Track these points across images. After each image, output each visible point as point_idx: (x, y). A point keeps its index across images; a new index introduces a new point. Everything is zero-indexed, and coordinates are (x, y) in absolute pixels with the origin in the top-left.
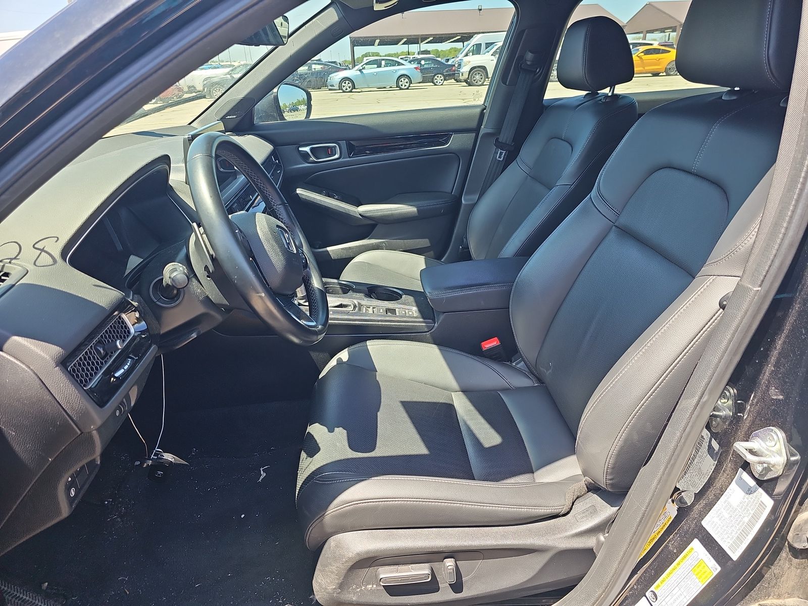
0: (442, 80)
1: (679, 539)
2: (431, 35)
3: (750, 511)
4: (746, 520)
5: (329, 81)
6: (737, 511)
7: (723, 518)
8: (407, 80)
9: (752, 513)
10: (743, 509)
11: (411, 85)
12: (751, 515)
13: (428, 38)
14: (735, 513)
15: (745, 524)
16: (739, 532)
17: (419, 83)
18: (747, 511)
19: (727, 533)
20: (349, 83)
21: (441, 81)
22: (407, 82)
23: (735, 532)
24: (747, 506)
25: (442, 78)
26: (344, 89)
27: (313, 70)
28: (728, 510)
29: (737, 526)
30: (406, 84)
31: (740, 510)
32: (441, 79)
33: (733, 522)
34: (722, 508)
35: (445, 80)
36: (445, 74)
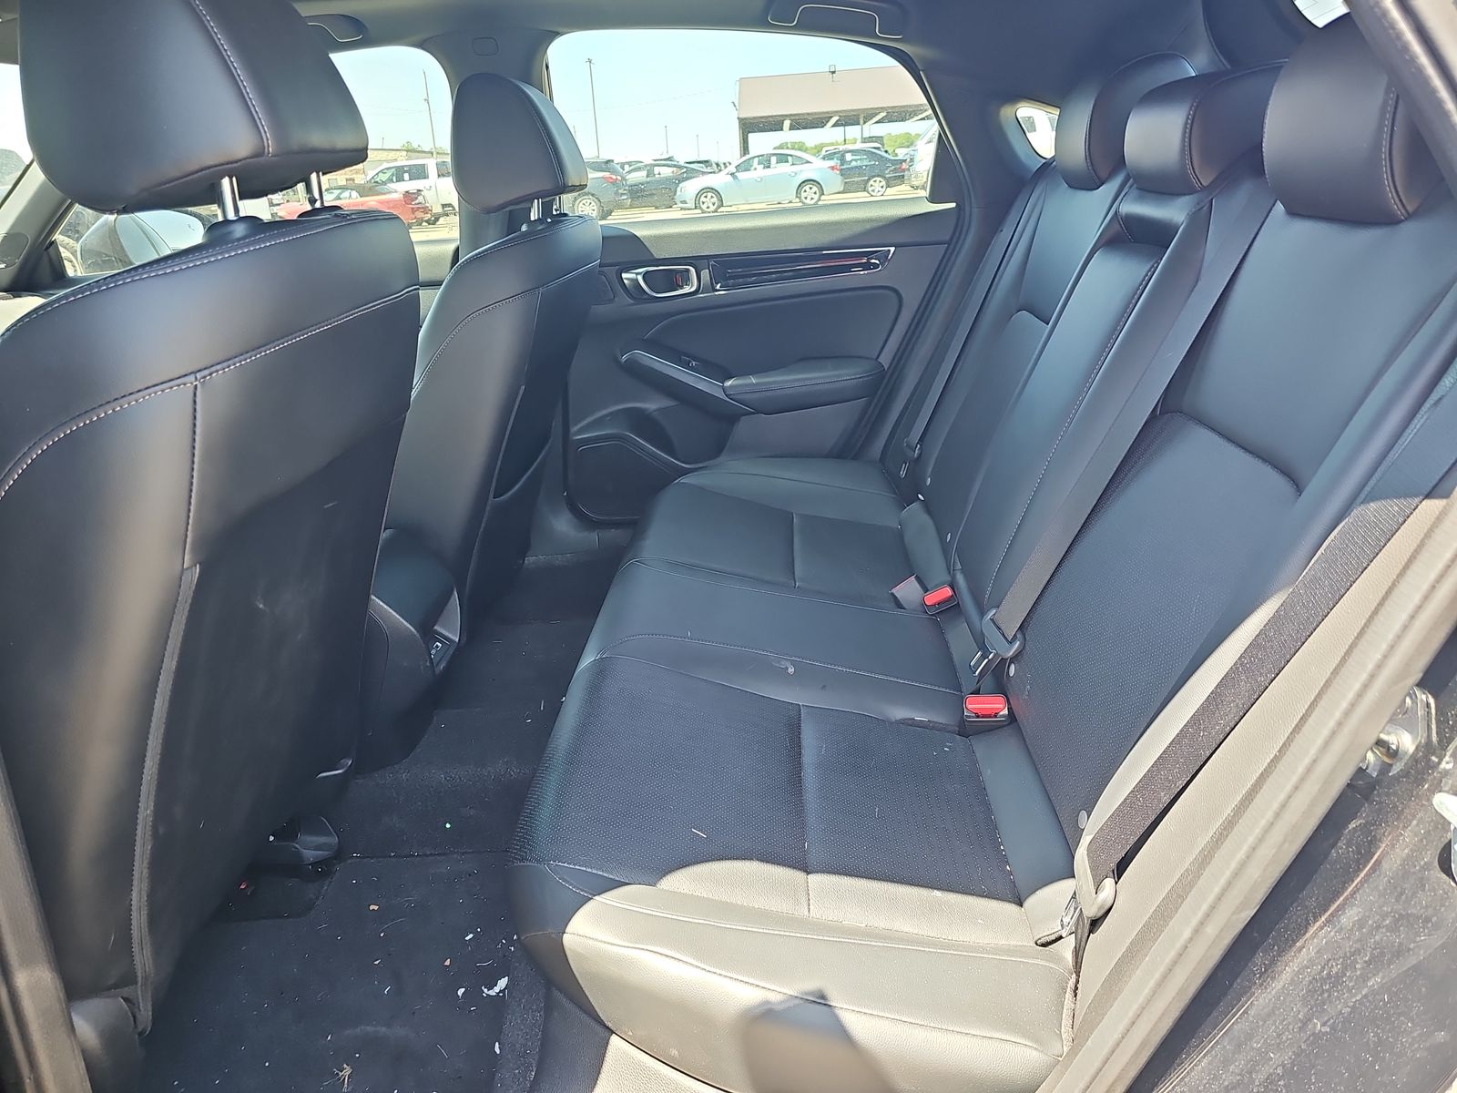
0: (882, 187)
2: (883, 109)
5: (678, 193)
8: (815, 189)
11: (823, 197)
13: (876, 114)
17: (839, 193)
20: (712, 197)
21: (880, 189)
22: (815, 193)
25: (884, 183)
26: (704, 207)
27: (657, 176)
30: (814, 196)
32: (881, 184)
35: (888, 186)
36: (887, 176)
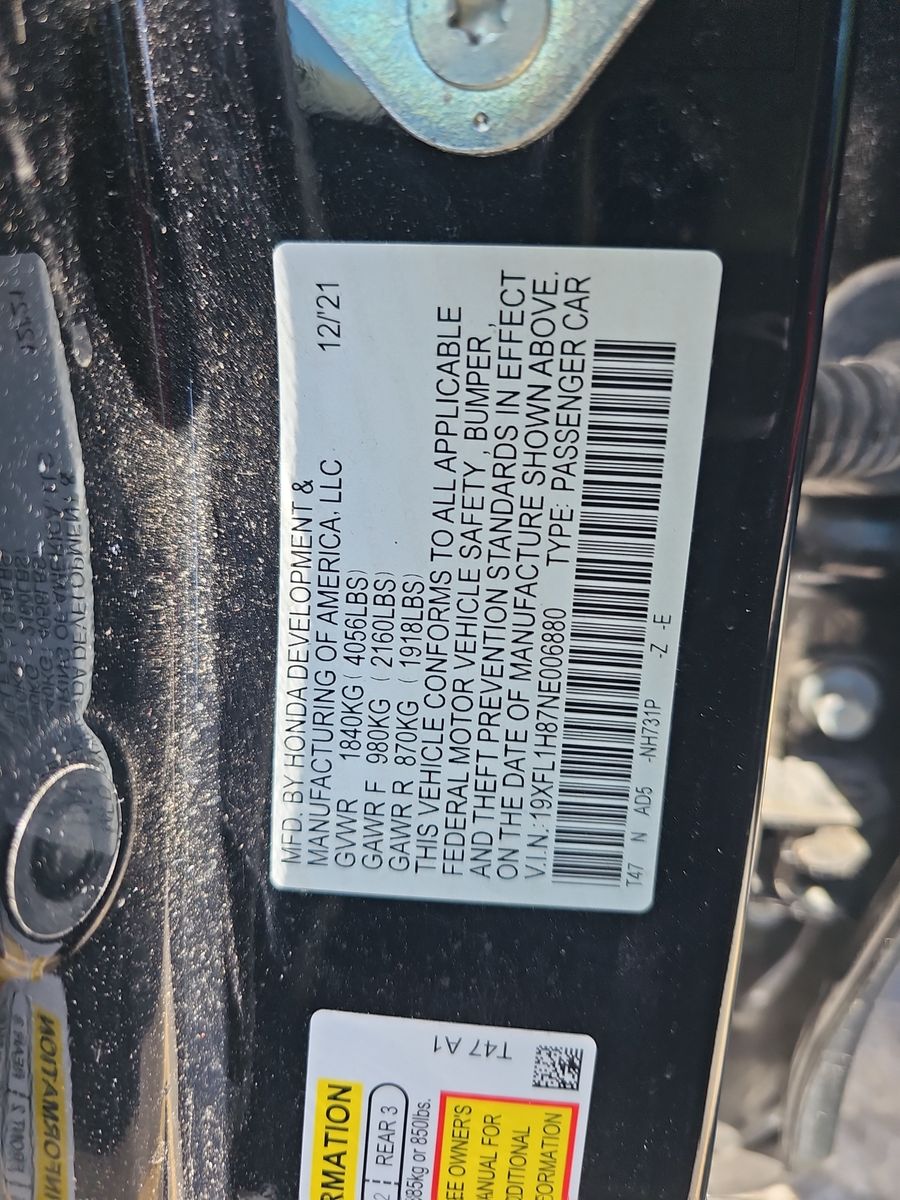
1: (208, 1113)
3: (557, 501)
4: (558, 588)
6: (457, 586)
7: (392, 724)
9: (572, 501)
10: (485, 536)
12: (572, 528)
14: (452, 616)
15: (569, 620)
16: (562, 716)
18: (528, 526)
19: (484, 794)
23: (535, 739)
24: (503, 490)
28: (383, 638)
29: (515, 686)
31: (472, 565)
33: (477, 687)
34: (341, 666)
